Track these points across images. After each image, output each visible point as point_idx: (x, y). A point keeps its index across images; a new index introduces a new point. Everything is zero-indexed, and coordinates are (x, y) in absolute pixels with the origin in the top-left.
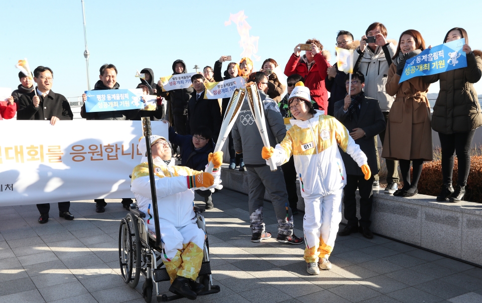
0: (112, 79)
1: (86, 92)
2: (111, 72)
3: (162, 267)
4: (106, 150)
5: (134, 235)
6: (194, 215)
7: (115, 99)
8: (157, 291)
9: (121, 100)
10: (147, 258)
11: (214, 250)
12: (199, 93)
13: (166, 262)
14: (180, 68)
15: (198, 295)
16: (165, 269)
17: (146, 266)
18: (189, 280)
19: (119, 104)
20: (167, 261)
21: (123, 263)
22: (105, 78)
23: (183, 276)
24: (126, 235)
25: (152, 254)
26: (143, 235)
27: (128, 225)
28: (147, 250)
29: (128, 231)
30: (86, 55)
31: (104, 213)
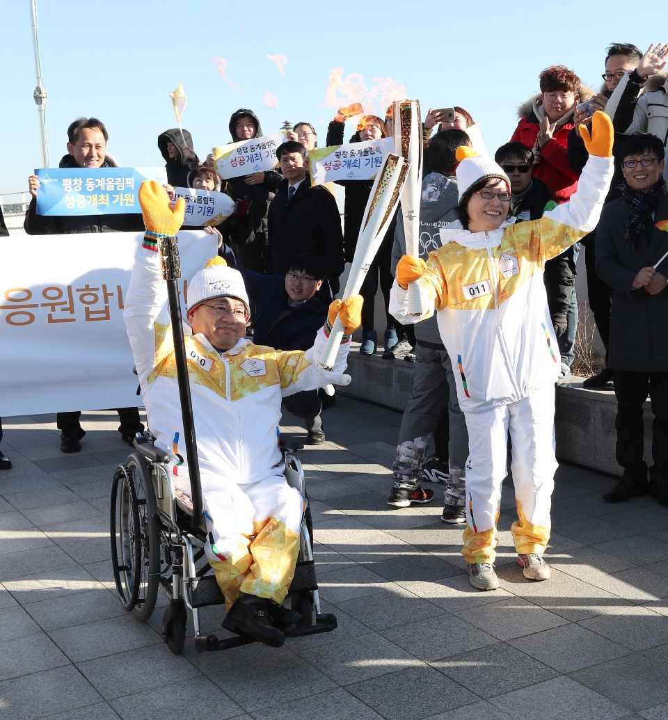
0: (95, 152)
1: (37, 172)
2: (94, 136)
3: (208, 574)
4: (81, 298)
5: (143, 502)
6: (279, 456)
7: (103, 188)
8: (196, 628)
9: (116, 191)
10: (173, 554)
11: (323, 536)
12: (293, 184)
13: (217, 562)
14: (246, 128)
15: (287, 635)
16: (214, 577)
17: (171, 571)
18: (267, 604)
19: (111, 199)
20: (219, 560)
21: (120, 564)
22: (81, 151)
23: (254, 593)
24: (126, 502)
25: (185, 545)
26: (164, 502)
27: (131, 479)
28: (174, 535)
29: (131, 494)
30: (38, 99)
31: (79, 454)
